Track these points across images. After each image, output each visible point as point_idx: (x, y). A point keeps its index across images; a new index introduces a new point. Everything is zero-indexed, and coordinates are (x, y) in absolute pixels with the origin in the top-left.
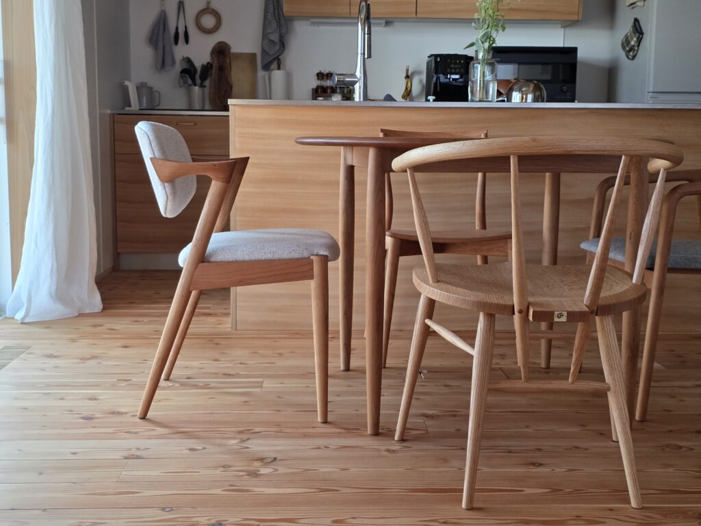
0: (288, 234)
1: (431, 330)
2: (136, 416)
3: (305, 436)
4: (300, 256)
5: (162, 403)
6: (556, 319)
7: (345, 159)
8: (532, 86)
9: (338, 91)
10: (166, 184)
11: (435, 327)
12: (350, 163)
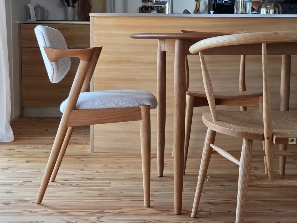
0: (125, 93)
1: (213, 151)
2: (35, 202)
3: (137, 215)
4: (133, 106)
5: (50, 195)
6: (290, 143)
7: (160, 48)
8: (273, 5)
9: (155, 9)
10: (53, 63)
11: (216, 148)
12: (163, 50)
